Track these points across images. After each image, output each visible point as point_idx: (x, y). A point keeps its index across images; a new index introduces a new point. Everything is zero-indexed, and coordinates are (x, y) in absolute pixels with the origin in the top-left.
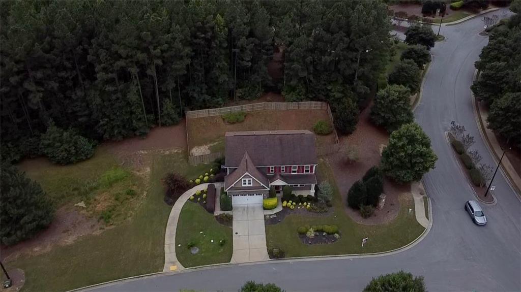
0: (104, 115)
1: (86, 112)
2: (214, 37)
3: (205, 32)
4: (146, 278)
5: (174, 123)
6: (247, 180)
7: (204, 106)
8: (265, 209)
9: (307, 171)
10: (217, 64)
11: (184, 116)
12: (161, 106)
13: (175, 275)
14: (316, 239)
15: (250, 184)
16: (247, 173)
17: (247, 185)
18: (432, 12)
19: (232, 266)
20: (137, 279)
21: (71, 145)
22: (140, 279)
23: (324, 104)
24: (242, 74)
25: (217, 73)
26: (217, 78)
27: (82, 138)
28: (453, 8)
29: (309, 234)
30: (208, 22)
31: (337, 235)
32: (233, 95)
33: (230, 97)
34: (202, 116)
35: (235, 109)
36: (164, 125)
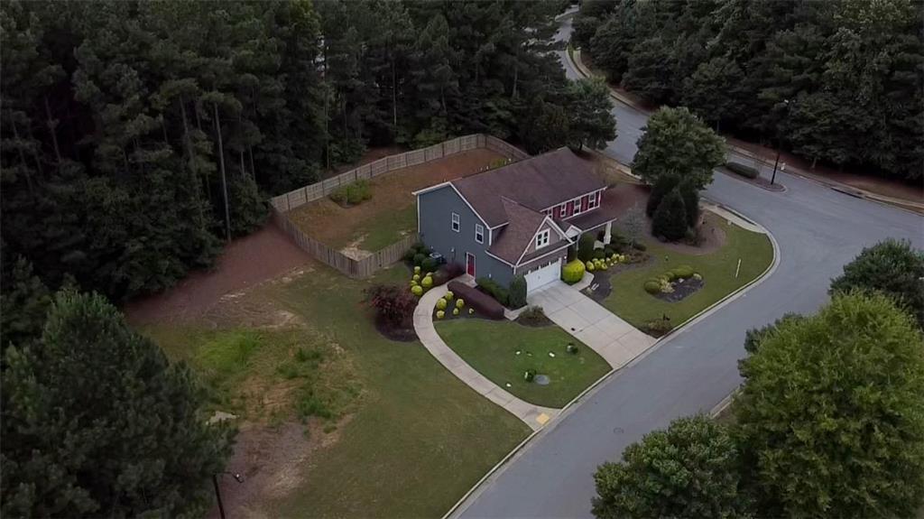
4: (519, 454)
6: (543, 232)
13: (558, 426)
14: (678, 293)
15: (545, 242)
16: (547, 218)
17: (543, 245)
19: (621, 372)
20: (509, 464)
22: (512, 460)
29: (664, 289)
31: (697, 276)
34: (295, 205)
35: (346, 178)
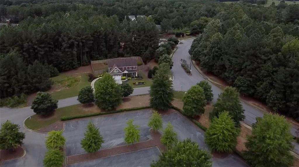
0: (63, 60)
1: (57, 60)
2: (100, 35)
3: (98, 33)
5: (87, 65)
6: (116, 70)
7: (97, 59)
8: (122, 80)
9: (134, 69)
10: (102, 44)
11: (90, 63)
12: (83, 58)
14: (139, 84)
15: (117, 71)
16: (116, 67)
17: (116, 72)
18: (179, 36)
21: (52, 69)
23: (139, 57)
24: (110, 48)
25: (102, 47)
26: (102, 49)
27: (55, 68)
28: (187, 35)
29: (136, 84)
30: (98, 30)
31: (145, 83)
32: (107, 56)
33: (106, 57)
34: (96, 63)
36: (83, 65)
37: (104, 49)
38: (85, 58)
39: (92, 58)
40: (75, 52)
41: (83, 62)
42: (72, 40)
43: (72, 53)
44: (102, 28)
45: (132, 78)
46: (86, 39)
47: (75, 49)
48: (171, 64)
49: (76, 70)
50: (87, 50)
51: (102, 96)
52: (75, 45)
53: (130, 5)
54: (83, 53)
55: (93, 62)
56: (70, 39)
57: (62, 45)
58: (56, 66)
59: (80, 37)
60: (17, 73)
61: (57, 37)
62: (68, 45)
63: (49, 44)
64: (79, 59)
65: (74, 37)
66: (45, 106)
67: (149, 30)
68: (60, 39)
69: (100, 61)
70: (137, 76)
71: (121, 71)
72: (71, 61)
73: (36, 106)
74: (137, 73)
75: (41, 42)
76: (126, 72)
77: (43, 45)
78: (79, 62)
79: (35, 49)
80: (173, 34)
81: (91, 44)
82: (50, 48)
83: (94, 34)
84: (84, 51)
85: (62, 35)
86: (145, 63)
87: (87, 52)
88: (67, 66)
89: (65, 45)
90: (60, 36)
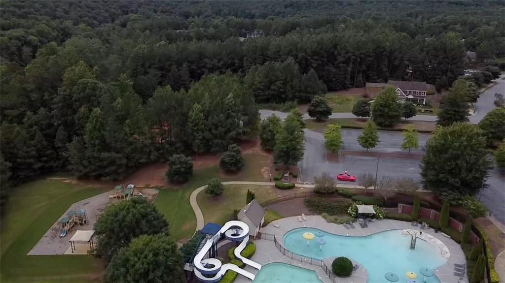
0: (335, 77)
1: (328, 76)
2: (384, 51)
3: (381, 49)
5: (361, 87)
6: (398, 92)
9: (422, 94)
10: (383, 63)
11: (365, 85)
12: (357, 77)
14: (425, 112)
16: (399, 88)
23: (432, 85)
25: (383, 67)
27: (325, 85)
29: (422, 111)
30: (382, 45)
31: (433, 112)
34: (372, 86)
36: (356, 87)
37: (385, 69)
38: (360, 78)
39: (368, 79)
40: (350, 69)
41: (356, 82)
42: (349, 54)
43: (346, 70)
44: (387, 43)
45: (418, 105)
46: (366, 54)
47: (351, 65)
48: (477, 94)
49: (347, 90)
50: (364, 67)
51: (381, 108)
52: (352, 60)
53: (430, 23)
54: (359, 72)
55: (368, 85)
56: (347, 53)
57: (336, 60)
58: (325, 82)
59: (359, 51)
60: (292, 80)
61: (333, 49)
62: (344, 59)
63: (323, 57)
64: (353, 78)
65: (352, 50)
66: (321, 109)
67: (452, 50)
68: (336, 52)
69: (377, 84)
70: (424, 103)
71: (404, 94)
72: (343, 79)
73: (313, 108)
74: (425, 100)
75: (315, 53)
76: (411, 97)
77: (316, 57)
78: (352, 82)
79: (307, 60)
80: (496, 65)
81: (369, 61)
82: (323, 61)
83: (375, 50)
84: (360, 69)
85: (339, 48)
86: (439, 91)
87: (363, 71)
88: (338, 84)
89: (340, 59)
90: (336, 48)
